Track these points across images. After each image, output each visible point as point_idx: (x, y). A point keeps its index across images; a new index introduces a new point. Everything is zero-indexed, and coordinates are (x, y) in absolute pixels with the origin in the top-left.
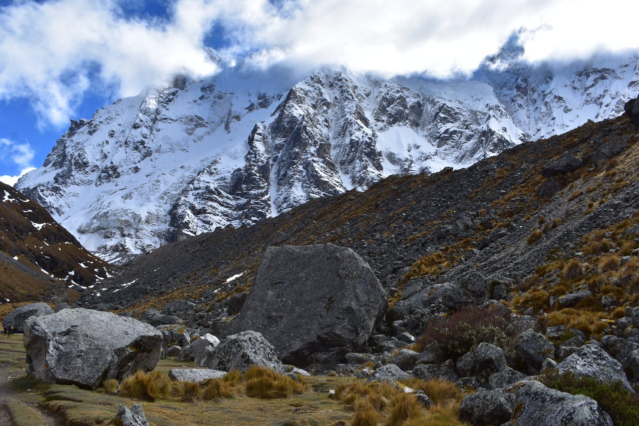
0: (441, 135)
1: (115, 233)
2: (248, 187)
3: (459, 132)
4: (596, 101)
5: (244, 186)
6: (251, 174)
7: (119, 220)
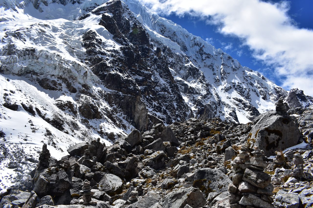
0: (171, 62)
1: (60, 85)
2: (139, 66)
3: (176, 64)
4: (209, 67)
5: (136, 64)
6: (138, 56)
7: (61, 68)
